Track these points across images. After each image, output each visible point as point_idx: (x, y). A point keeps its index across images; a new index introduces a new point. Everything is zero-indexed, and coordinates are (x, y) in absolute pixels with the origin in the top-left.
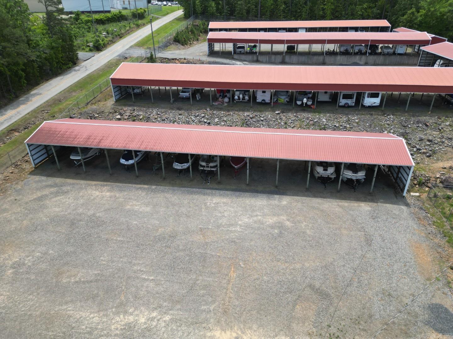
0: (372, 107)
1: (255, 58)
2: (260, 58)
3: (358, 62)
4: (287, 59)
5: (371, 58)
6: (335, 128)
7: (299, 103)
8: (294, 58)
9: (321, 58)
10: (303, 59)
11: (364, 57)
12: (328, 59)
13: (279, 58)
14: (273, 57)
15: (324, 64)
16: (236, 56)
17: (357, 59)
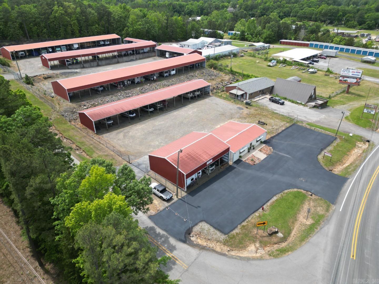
0: (174, 75)
1: (82, 66)
2: (85, 65)
3: (133, 59)
4: (100, 63)
5: (138, 56)
6: (172, 85)
7: (152, 79)
8: (104, 62)
9: (116, 60)
10: (108, 61)
11: (134, 56)
12: (120, 59)
13: (95, 63)
14: (92, 63)
15: (118, 62)
16: (70, 67)
17: (132, 57)
